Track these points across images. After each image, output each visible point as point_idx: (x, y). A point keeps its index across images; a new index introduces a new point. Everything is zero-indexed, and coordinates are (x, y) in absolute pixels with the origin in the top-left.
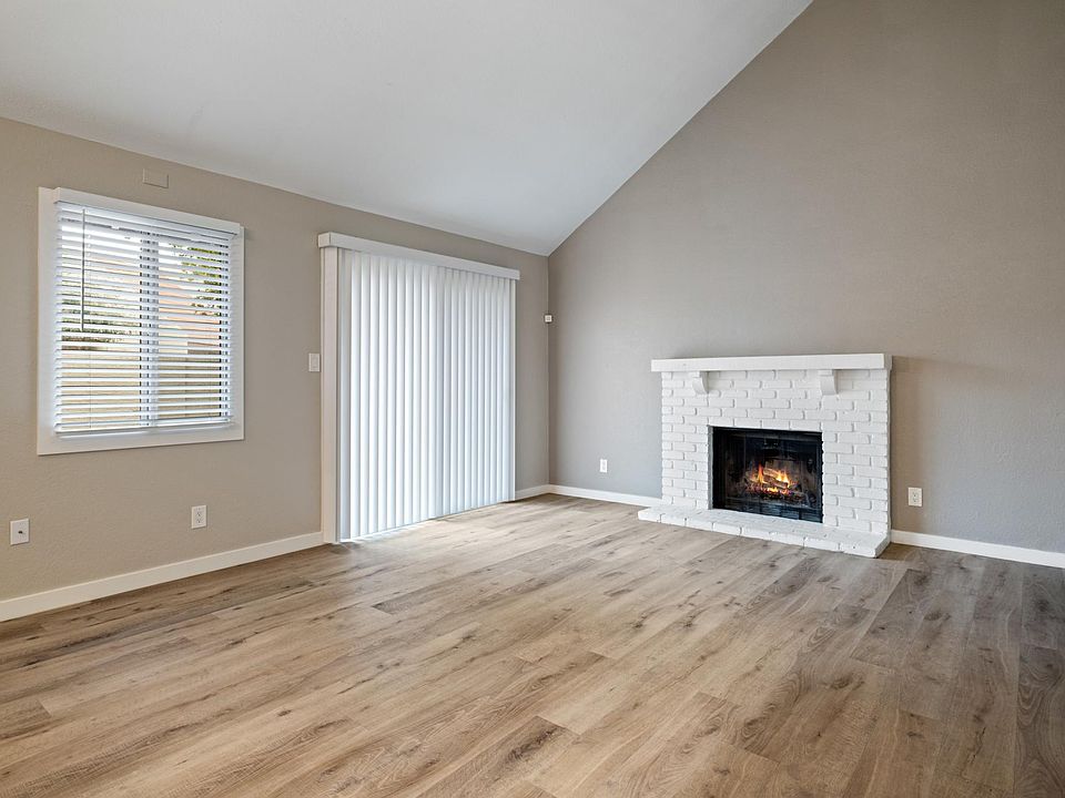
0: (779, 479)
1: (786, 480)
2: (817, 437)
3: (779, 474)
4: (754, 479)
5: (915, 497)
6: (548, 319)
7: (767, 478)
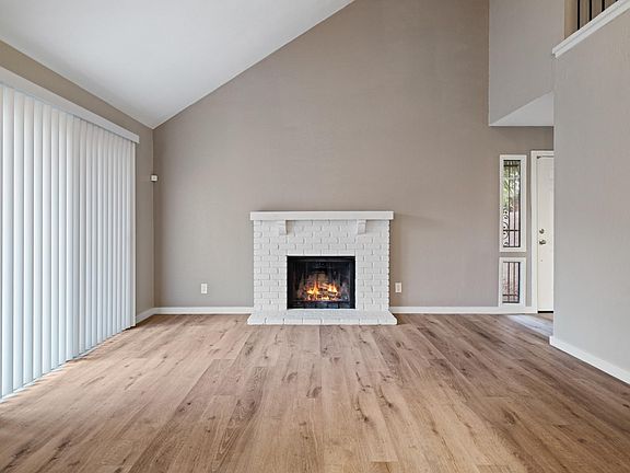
0: (330, 290)
1: (335, 291)
2: (352, 259)
3: (330, 287)
4: (310, 292)
5: (398, 288)
6: (154, 178)
7: (321, 290)
